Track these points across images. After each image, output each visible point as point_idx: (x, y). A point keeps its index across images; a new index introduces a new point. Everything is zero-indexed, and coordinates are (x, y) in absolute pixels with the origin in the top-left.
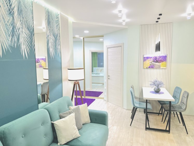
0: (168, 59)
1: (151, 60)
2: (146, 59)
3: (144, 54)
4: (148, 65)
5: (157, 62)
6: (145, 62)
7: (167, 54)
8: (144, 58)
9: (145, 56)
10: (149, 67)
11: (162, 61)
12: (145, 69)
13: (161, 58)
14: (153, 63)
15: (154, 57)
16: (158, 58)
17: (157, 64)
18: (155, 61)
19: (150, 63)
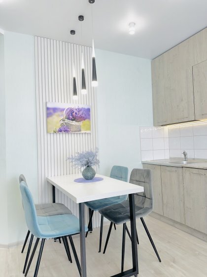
0: (92, 113)
1: (62, 115)
2: (52, 111)
3: (47, 101)
4: (58, 126)
5: (74, 119)
6: (50, 119)
7: (90, 104)
8: (48, 109)
9: (49, 106)
10: (60, 131)
11: (83, 117)
12: (52, 135)
13: (81, 113)
14: (67, 121)
15: (68, 108)
16: (75, 111)
17: (74, 123)
18: (71, 117)
19: (62, 122)
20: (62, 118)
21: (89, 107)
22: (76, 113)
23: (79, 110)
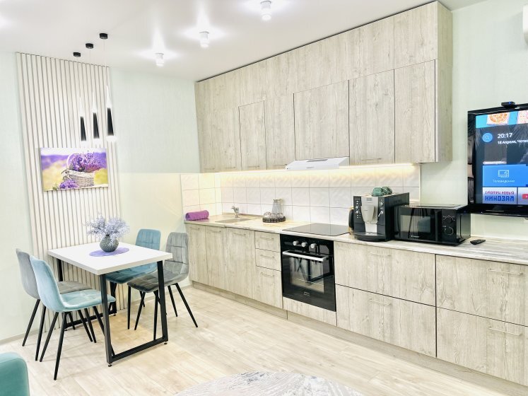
0: (110, 159)
1: (65, 165)
2: (49, 161)
3: (41, 146)
4: (59, 181)
5: (83, 169)
6: (46, 172)
7: (106, 147)
8: (42, 158)
9: (44, 153)
10: (63, 187)
11: (96, 166)
12: (50, 194)
13: (92, 160)
14: (72, 172)
15: (73, 156)
16: (84, 158)
17: (83, 174)
18: (78, 166)
19: (65, 174)
20: (64, 168)
21: (104, 151)
22: (85, 161)
23: (90, 156)
